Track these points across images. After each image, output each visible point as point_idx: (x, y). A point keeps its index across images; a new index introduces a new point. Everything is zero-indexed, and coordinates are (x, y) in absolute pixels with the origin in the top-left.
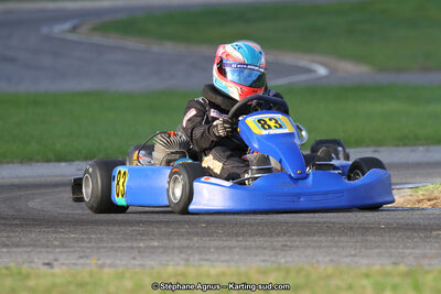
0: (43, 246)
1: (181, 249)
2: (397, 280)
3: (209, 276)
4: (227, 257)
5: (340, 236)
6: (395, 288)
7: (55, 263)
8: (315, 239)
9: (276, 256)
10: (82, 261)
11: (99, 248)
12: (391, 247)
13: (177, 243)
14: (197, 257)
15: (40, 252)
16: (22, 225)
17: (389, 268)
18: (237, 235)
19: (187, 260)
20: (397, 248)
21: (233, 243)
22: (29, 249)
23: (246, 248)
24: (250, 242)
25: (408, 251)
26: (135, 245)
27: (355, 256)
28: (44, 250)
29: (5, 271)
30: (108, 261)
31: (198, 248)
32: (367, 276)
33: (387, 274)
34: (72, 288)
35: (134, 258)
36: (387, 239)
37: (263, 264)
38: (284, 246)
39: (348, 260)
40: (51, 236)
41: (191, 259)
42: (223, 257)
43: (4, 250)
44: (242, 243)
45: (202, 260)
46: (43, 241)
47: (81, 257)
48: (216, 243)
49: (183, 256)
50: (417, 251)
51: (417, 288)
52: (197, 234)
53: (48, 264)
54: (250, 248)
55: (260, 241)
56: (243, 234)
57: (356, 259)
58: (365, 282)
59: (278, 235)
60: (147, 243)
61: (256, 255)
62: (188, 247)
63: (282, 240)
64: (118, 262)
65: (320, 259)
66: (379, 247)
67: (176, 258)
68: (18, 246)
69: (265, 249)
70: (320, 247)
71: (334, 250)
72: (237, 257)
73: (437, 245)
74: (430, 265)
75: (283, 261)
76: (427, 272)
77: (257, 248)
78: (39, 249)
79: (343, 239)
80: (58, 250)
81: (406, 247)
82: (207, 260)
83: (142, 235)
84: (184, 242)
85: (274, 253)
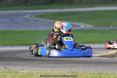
0: (22, 65)
1: (51, 67)
2: (96, 75)
3: (56, 73)
4: (61, 69)
5: (85, 64)
6: (96, 77)
7: (24, 69)
8: (80, 65)
9: (71, 68)
10: (30, 69)
11: (34, 66)
12: (95, 67)
13: (50, 65)
14: (54, 68)
15: (21, 67)
16: (18, 60)
17: (95, 72)
18: (63, 63)
19: (52, 69)
20: (97, 67)
21: (62, 65)
22: (19, 66)
23: (65, 67)
24: (66, 65)
25: (99, 68)
26: (41, 65)
27: (88, 69)
28: (22, 66)
29: (13, 71)
30: (35, 69)
31: (55, 66)
32: (90, 74)
33: (94, 74)
34: (27, 75)
35: (41, 69)
36: (95, 65)
37: (68, 70)
38: (73, 66)
39: (86, 70)
40: (24, 63)
41: (53, 69)
42: (60, 69)
43: (14, 66)
44: (64, 65)
45: (55, 69)
46: (22, 64)
47: (30, 68)
48: (58, 65)
49: (51, 68)
50: (101, 68)
51: (100, 77)
52: (55, 63)
53: (23, 70)
54: (66, 67)
55: (68, 65)
56: (64, 63)
57: (88, 70)
58: (89, 75)
59: (72, 64)
60: (44, 65)
61: (67, 68)
62: (53, 66)
63: (73, 65)
64: (37, 69)
65: (80, 69)
66: (93, 67)
67: (50, 69)
68: (16, 65)
69: (69, 67)
70: (80, 67)
71: (83, 67)
72: (63, 69)
73: (105, 67)
74: (103, 71)
75: (72, 70)
76: (103, 73)
77: (67, 67)
78: (21, 66)
79: (86, 65)
80: (25, 66)
81: (99, 67)
82: (56, 69)
83: (43, 63)
84: (52, 65)
85: (70, 68)
